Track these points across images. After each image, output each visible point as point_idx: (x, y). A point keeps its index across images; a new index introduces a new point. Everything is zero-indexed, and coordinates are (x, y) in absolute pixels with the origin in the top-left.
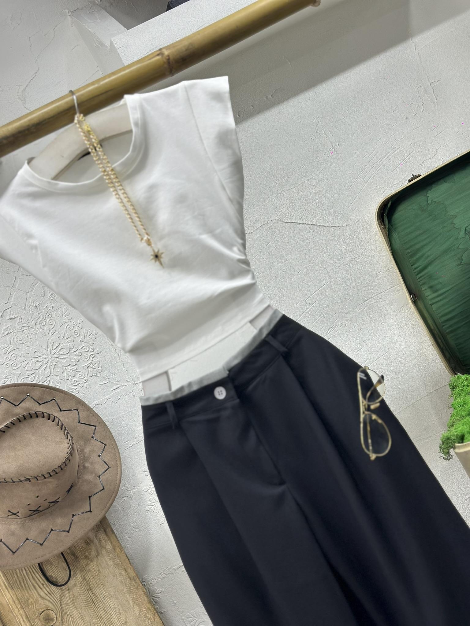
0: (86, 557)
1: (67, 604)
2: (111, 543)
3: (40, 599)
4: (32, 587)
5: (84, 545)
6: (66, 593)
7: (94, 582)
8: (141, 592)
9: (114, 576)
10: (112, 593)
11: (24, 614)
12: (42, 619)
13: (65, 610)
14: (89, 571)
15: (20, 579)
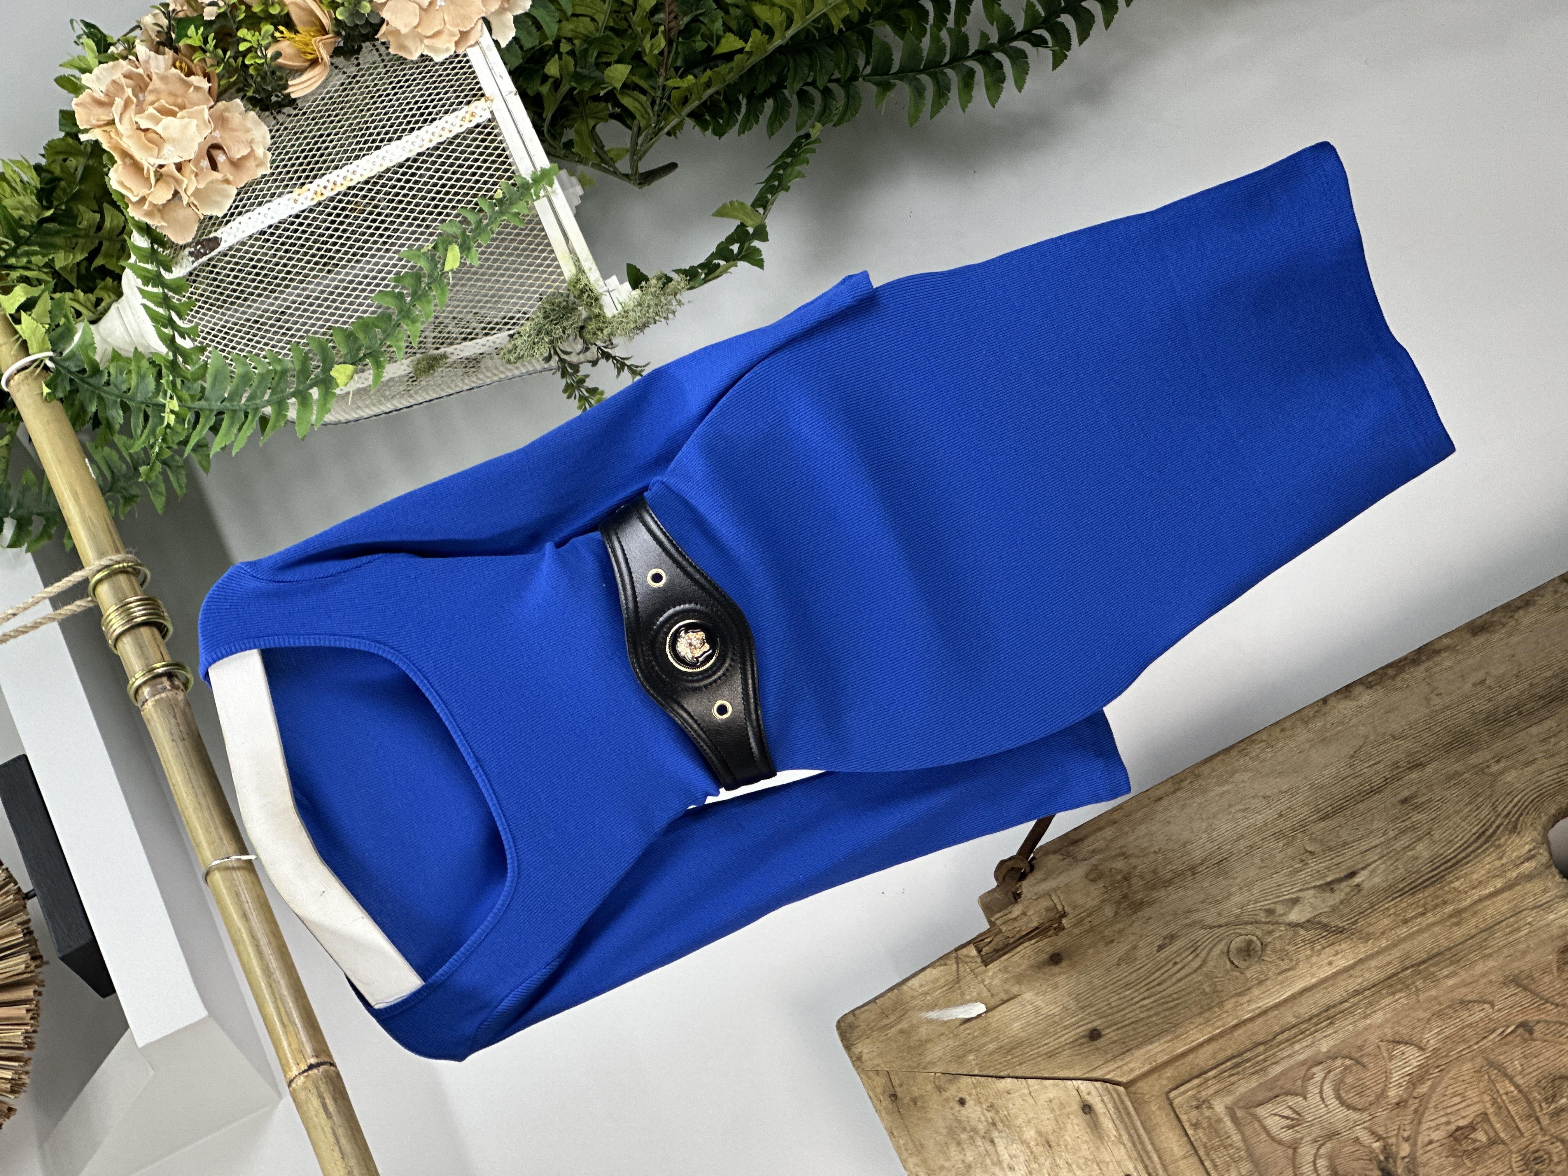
0: (1126, 878)
1: (1219, 914)
2: (1101, 829)
3: (1205, 969)
4: (1180, 984)
5: (1101, 884)
6: (1195, 916)
7: (1179, 862)
8: (1206, 770)
9: (1169, 822)
10: (1204, 825)
11: (1234, 1000)
12: (1247, 964)
13: (1232, 918)
14: (1155, 872)
15: (1160, 1009)
